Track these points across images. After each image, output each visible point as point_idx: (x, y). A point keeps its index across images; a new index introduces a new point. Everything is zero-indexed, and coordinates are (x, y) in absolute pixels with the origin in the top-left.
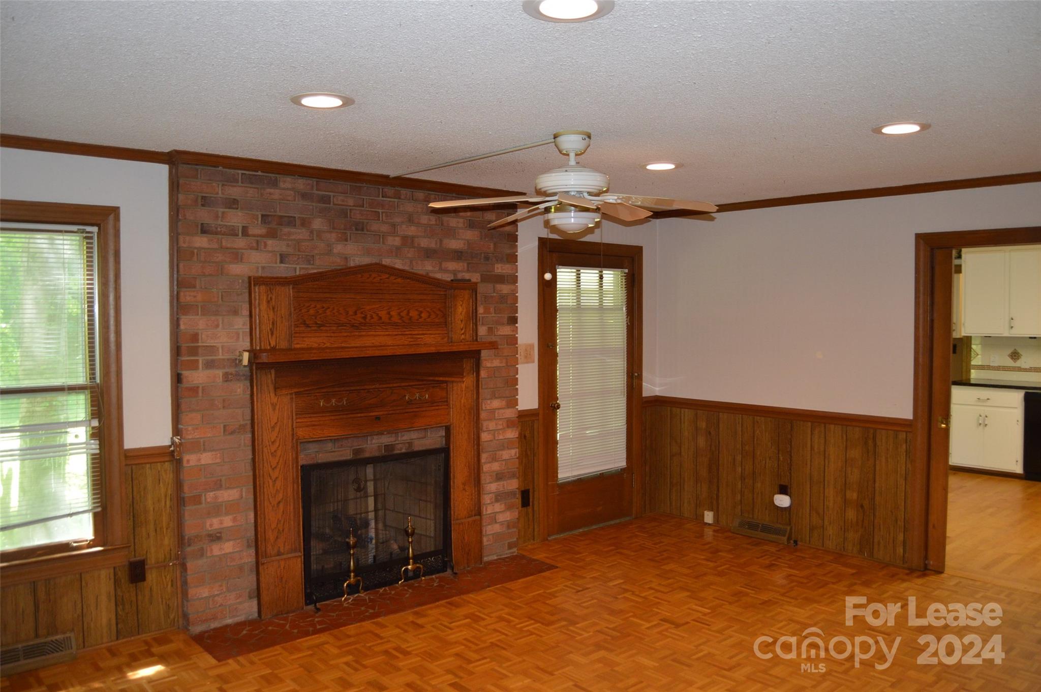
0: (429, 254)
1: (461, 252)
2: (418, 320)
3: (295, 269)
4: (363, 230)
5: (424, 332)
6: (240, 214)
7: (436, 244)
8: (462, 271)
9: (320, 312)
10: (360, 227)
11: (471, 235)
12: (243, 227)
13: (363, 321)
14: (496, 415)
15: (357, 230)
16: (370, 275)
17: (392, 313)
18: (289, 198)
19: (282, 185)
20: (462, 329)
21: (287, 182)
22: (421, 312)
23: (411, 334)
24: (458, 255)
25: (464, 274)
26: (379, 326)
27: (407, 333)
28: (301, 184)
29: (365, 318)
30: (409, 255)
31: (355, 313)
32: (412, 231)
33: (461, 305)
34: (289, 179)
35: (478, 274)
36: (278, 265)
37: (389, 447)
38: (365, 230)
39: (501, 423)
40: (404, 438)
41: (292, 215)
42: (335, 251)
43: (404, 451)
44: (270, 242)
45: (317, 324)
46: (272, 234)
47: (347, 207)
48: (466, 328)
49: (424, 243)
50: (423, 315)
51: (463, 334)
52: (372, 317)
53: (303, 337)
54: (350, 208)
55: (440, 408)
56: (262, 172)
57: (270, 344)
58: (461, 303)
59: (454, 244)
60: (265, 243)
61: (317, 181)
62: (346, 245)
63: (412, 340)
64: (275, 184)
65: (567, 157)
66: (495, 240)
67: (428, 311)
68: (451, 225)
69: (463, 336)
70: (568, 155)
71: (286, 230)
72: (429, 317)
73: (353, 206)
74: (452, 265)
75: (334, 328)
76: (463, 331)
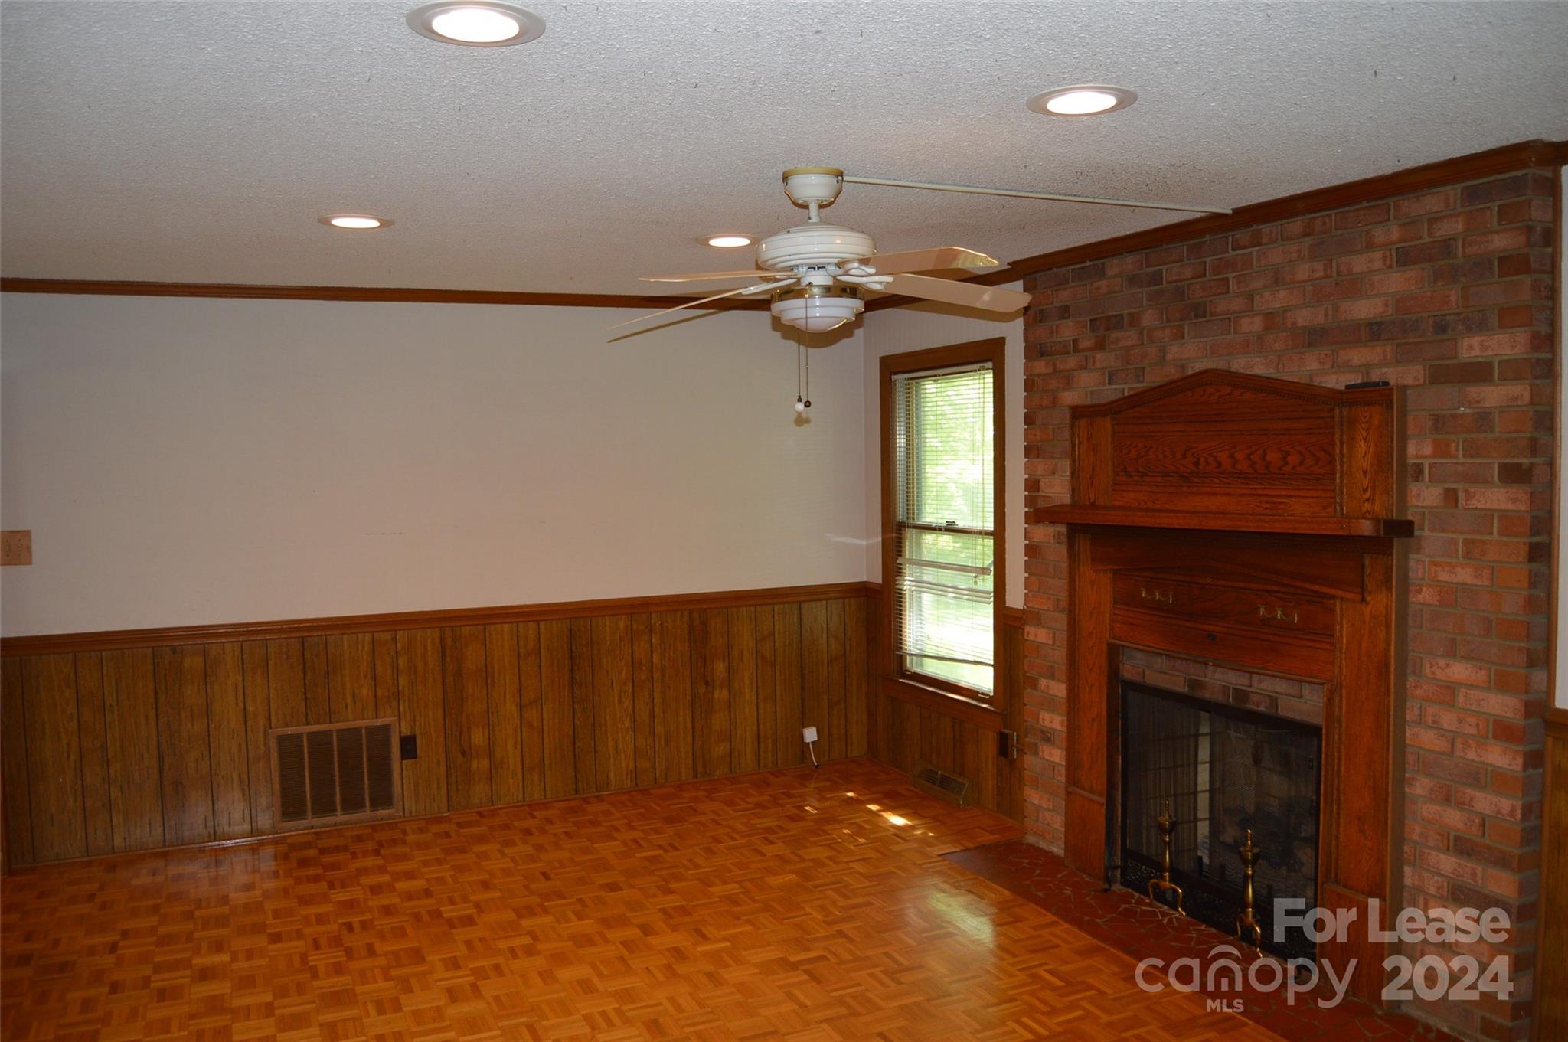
0: (1314, 337)
1: (1380, 324)
2: (1280, 469)
3: (1124, 390)
4: (1204, 316)
5: (1292, 493)
6: (1071, 324)
7: (1326, 315)
8: (1380, 365)
9: (1142, 454)
10: (1199, 312)
11: (1399, 282)
12: (1074, 341)
13: (1194, 468)
14: (1461, 699)
15: (1197, 317)
16: (1204, 391)
17: (1239, 456)
18: (1117, 288)
19: (1110, 272)
20: (1365, 491)
21: (1114, 266)
22: (1288, 453)
23: (1267, 495)
24: (1374, 331)
25: (1384, 370)
26: (1218, 478)
27: (1261, 492)
28: (1129, 263)
29: (1197, 464)
30: (1277, 346)
31: (1184, 457)
32: (1280, 299)
33: (1365, 440)
34: (1115, 261)
35: (1420, 367)
36: (1108, 387)
37: (1242, 695)
38: (1208, 315)
39: (1472, 720)
40: (1264, 685)
41: (1119, 313)
42: (1169, 357)
43: (1262, 708)
44: (1099, 356)
45: (1138, 472)
46: (1101, 345)
47: (1183, 283)
48: (1374, 488)
49: (1305, 317)
50: (1289, 459)
51: (1368, 500)
52: (1208, 464)
53: (1123, 491)
54: (1187, 282)
55: (1318, 646)
56: (1090, 261)
57: (1089, 499)
58: (1364, 433)
59: (1363, 309)
60: (1094, 357)
61: (1146, 254)
62: (1182, 344)
63: (1268, 505)
64: (1101, 273)
65: (807, 210)
66: (1463, 279)
67: (1300, 452)
68: (1356, 269)
69: (1367, 506)
70: (807, 207)
71: (1114, 335)
72: (1301, 463)
73: (1192, 278)
74: (1358, 356)
75: (1159, 479)
76: (1368, 495)
